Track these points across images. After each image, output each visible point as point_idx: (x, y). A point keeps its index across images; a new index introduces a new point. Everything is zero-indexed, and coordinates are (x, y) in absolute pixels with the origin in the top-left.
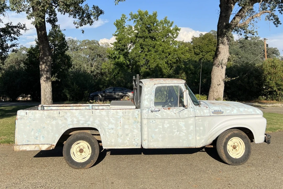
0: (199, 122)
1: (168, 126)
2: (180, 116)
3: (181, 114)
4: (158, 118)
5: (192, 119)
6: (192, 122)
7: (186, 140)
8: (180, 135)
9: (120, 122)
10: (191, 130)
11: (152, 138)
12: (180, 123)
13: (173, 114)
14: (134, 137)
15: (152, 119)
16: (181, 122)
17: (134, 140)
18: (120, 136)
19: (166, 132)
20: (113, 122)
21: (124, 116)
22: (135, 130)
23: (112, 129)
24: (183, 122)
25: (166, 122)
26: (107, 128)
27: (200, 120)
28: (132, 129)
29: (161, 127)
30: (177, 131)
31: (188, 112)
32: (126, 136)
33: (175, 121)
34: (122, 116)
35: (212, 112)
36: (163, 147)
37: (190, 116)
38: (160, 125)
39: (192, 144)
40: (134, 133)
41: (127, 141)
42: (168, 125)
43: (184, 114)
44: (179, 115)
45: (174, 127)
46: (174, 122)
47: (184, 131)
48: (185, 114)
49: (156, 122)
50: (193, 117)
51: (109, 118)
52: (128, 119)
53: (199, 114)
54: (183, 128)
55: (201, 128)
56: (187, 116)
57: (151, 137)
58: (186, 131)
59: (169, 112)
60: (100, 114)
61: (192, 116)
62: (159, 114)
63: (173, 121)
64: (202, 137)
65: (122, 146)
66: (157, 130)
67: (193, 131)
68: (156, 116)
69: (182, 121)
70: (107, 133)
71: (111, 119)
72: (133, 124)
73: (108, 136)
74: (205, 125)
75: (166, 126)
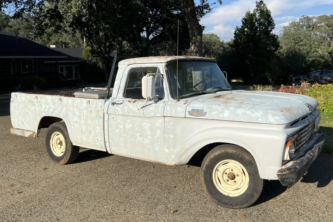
0: (169, 125)
1: (130, 127)
2: (144, 114)
3: (145, 111)
4: (119, 115)
5: (160, 121)
6: (160, 125)
7: (152, 150)
8: (144, 142)
9: (84, 115)
10: (158, 138)
11: (112, 141)
12: (145, 125)
13: (136, 109)
14: (97, 136)
15: (113, 114)
16: (145, 122)
17: (97, 140)
18: (84, 133)
19: (127, 135)
20: (77, 113)
21: (87, 108)
22: (97, 128)
23: (77, 122)
24: (148, 123)
25: (128, 120)
26: (72, 120)
27: (171, 124)
28: (94, 125)
29: (122, 127)
30: (140, 136)
31: (155, 108)
32: (89, 133)
33: (139, 120)
34: (85, 107)
35: (189, 112)
36: (127, 155)
37: (156, 115)
38: (121, 124)
39: (160, 159)
40: (97, 131)
41: (90, 140)
42: (130, 125)
43: (149, 111)
44: (143, 112)
45: (136, 129)
46: (137, 122)
47: (149, 137)
48: (151, 111)
49: (117, 120)
50: (161, 116)
51: (73, 108)
52: (91, 112)
53: (169, 112)
54: (148, 132)
55: (172, 136)
56: (152, 115)
57: (112, 139)
58: (150, 138)
59: (132, 107)
60: (67, 103)
61: (159, 115)
62: (120, 109)
63: (136, 120)
64: (172, 150)
65: (88, 146)
66: (117, 131)
67: (159, 138)
68: (117, 111)
69: (147, 121)
70: (73, 127)
71: (75, 109)
72: (95, 119)
73: (73, 130)
74: (178, 132)
75: (128, 126)
